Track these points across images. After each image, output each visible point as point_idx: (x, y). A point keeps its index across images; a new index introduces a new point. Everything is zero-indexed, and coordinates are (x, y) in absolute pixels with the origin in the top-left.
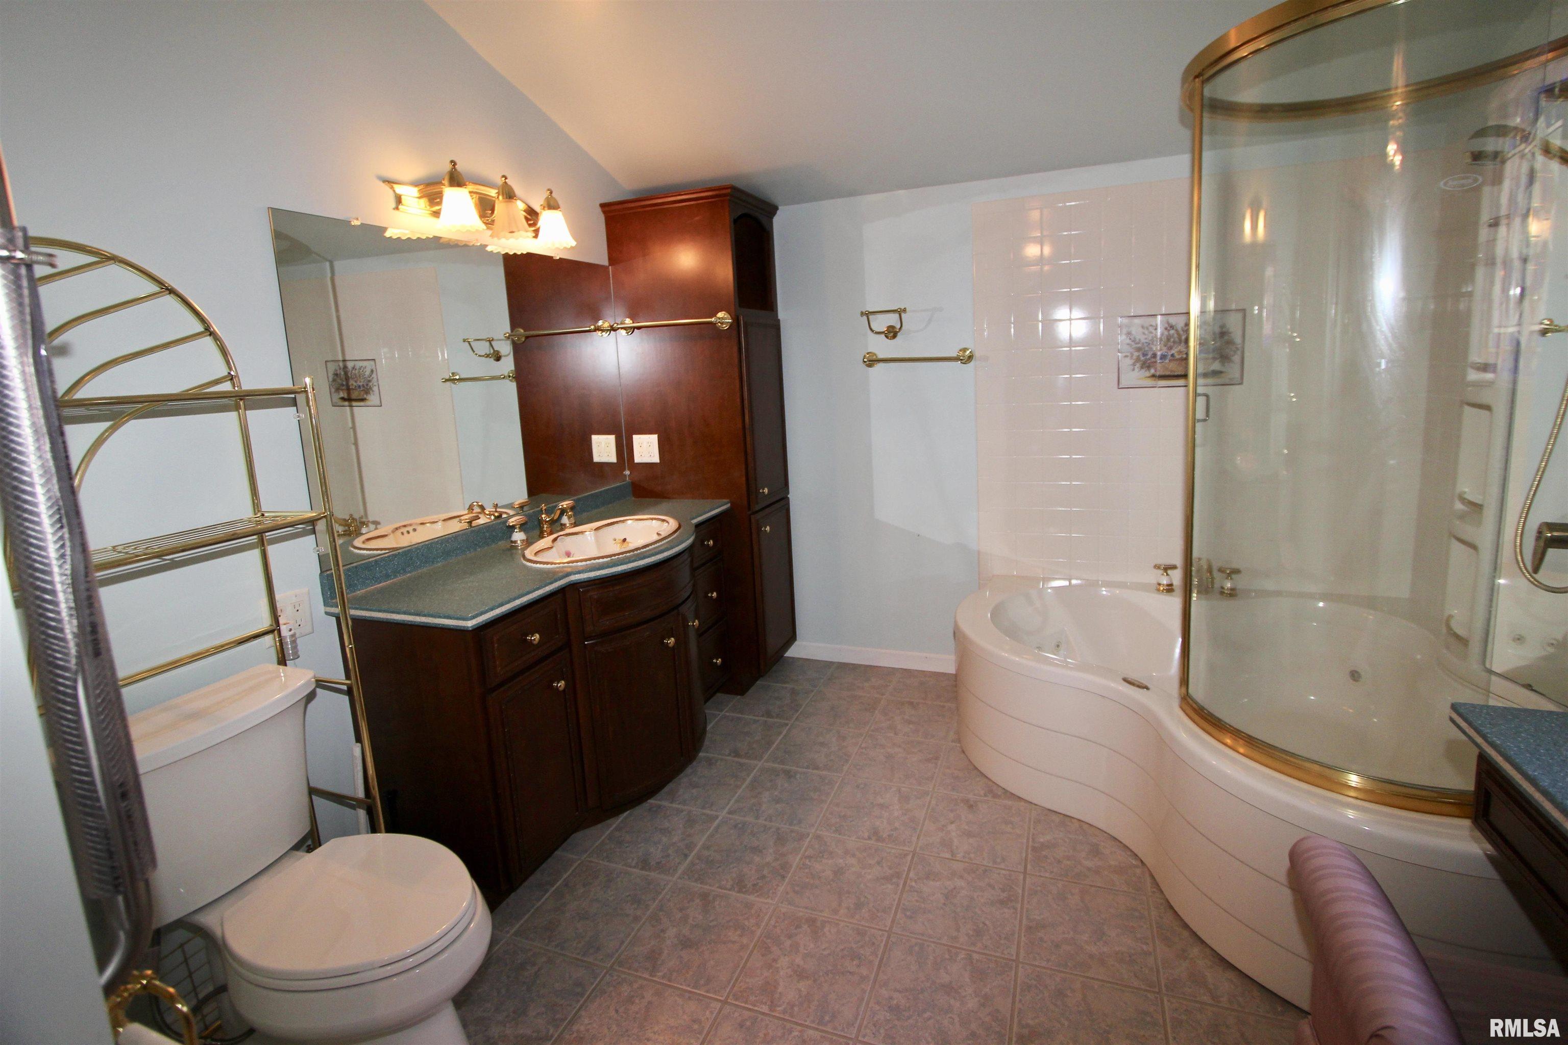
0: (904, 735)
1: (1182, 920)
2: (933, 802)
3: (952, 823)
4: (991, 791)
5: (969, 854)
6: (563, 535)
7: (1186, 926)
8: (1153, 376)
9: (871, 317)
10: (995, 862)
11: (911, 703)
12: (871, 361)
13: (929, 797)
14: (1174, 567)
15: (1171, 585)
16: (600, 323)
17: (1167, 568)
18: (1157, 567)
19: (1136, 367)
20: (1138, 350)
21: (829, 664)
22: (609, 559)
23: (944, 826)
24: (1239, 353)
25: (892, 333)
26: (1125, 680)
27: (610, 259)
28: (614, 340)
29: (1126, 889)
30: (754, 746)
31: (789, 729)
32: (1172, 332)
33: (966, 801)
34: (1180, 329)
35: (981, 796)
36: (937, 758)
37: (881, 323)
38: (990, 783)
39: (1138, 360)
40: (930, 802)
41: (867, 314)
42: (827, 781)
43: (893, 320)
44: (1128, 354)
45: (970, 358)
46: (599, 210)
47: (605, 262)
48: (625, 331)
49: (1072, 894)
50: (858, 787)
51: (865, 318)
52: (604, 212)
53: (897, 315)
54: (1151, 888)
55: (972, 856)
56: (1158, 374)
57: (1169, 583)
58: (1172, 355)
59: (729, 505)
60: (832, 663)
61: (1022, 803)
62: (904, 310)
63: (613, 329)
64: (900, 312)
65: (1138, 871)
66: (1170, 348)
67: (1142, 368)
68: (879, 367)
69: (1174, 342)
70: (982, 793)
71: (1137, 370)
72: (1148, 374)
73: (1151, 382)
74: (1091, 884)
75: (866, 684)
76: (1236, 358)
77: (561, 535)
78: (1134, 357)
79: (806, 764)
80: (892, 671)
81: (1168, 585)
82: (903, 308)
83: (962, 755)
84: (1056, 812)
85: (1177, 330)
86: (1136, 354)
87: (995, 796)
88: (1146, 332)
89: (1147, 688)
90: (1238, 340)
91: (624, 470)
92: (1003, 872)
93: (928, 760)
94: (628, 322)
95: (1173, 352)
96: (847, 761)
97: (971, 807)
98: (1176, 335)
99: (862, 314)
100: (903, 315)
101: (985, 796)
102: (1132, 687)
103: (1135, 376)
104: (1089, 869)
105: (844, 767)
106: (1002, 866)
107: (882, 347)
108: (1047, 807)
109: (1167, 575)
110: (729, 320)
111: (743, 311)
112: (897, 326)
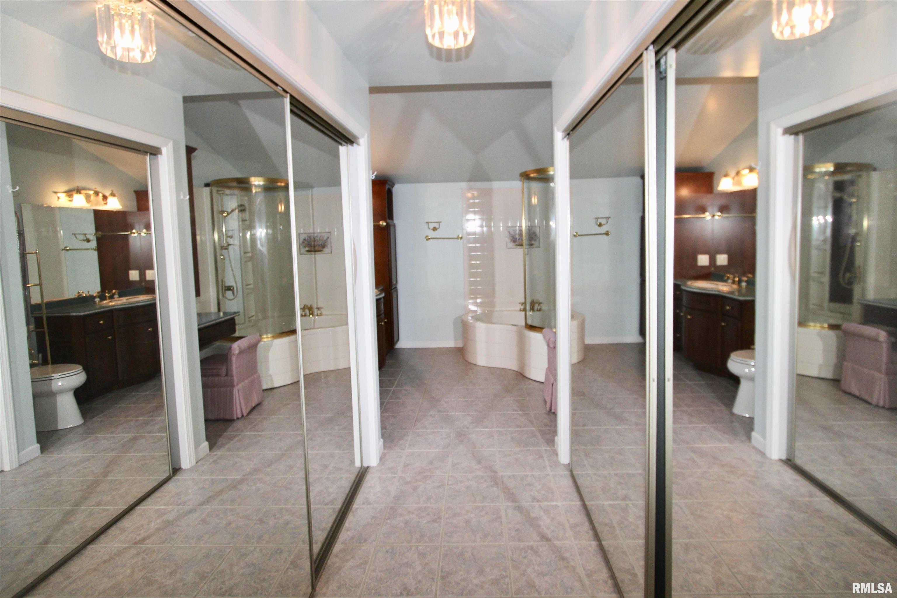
0: (446, 360)
9: (429, 224)
10: (481, 376)
12: (427, 238)
14: (525, 303)
18: (520, 303)
19: (511, 242)
23: (465, 373)
25: (435, 229)
35: (474, 367)
37: (432, 226)
43: (436, 225)
44: (509, 238)
45: (461, 238)
53: (438, 223)
56: (518, 244)
59: (383, 287)
68: (430, 240)
72: (515, 244)
73: (515, 247)
75: (428, 352)
76: (538, 240)
81: (523, 309)
82: (441, 221)
83: (466, 362)
88: (514, 232)
90: (538, 235)
92: (484, 377)
102: (514, 326)
103: (511, 245)
109: (522, 306)
110: (385, 224)
111: (389, 221)
112: (437, 227)
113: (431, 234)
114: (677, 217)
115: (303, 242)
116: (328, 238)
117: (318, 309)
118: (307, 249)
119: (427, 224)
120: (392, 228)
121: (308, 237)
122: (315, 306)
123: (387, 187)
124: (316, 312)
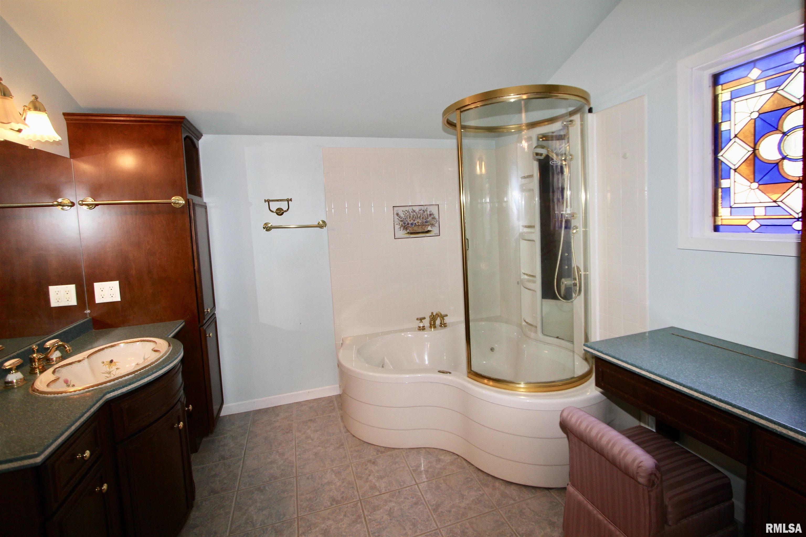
0: (317, 439)
1: (486, 473)
2: (354, 469)
3: (370, 475)
4: (378, 451)
5: (387, 488)
6: (59, 367)
7: (488, 475)
8: (408, 233)
9: (271, 203)
10: (401, 486)
11: (311, 420)
12: (268, 228)
13: (350, 468)
14: (424, 318)
15: (424, 326)
16: (60, 200)
17: (421, 319)
18: (417, 319)
19: (401, 229)
20: (402, 221)
21: (247, 414)
22: (133, 375)
23: (367, 479)
24: (438, 222)
25: (281, 212)
26: (439, 372)
27: (70, 154)
28: (76, 213)
29: (459, 471)
30: (225, 481)
31: (243, 461)
32: (414, 213)
33: (370, 461)
34: (417, 212)
35: (375, 455)
36: (342, 445)
37: (274, 205)
38: (376, 447)
39: (402, 226)
40: (352, 470)
41: (268, 201)
42: (287, 483)
43: (284, 206)
44: (398, 223)
46: (63, 117)
47: (68, 156)
48: (87, 207)
49: (441, 484)
50: (308, 478)
51: (267, 203)
52: (66, 119)
53: (287, 202)
54: (468, 465)
55: (389, 487)
56: (410, 232)
57: (423, 326)
58: (415, 224)
59: (184, 323)
60: (250, 412)
61: (396, 451)
62: (291, 200)
63: (73, 204)
64: (288, 200)
65: (459, 460)
66: (414, 221)
67: (404, 229)
68: (273, 231)
69: (415, 218)
70: (375, 453)
71: (402, 230)
72: (406, 232)
73: (407, 236)
74: (446, 475)
75: (278, 418)
76: (437, 225)
77: (57, 368)
78: (400, 225)
79: (268, 479)
80: (290, 406)
81: (422, 327)
82: (290, 198)
83: (354, 438)
84: (412, 448)
85: (416, 213)
86: (401, 223)
87: (382, 452)
88: (404, 213)
89: (450, 373)
90: (437, 217)
91: (86, 309)
92: (407, 488)
93: (339, 448)
94: (90, 200)
95: (415, 222)
96: (293, 466)
97: (374, 463)
98: (416, 215)
99: (265, 201)
100: (290, 202)
101: (377, 454)
102: (444, 374)
103: (401, 233)
104: (441, 469)
105: (293, 470)
106: (405, 486)
108: (407, 448)
109: (422, 322)
110: (182, 202)
111: (190, 196)
112: (285, 209)
113: (274, 220)
120: (199, 211)
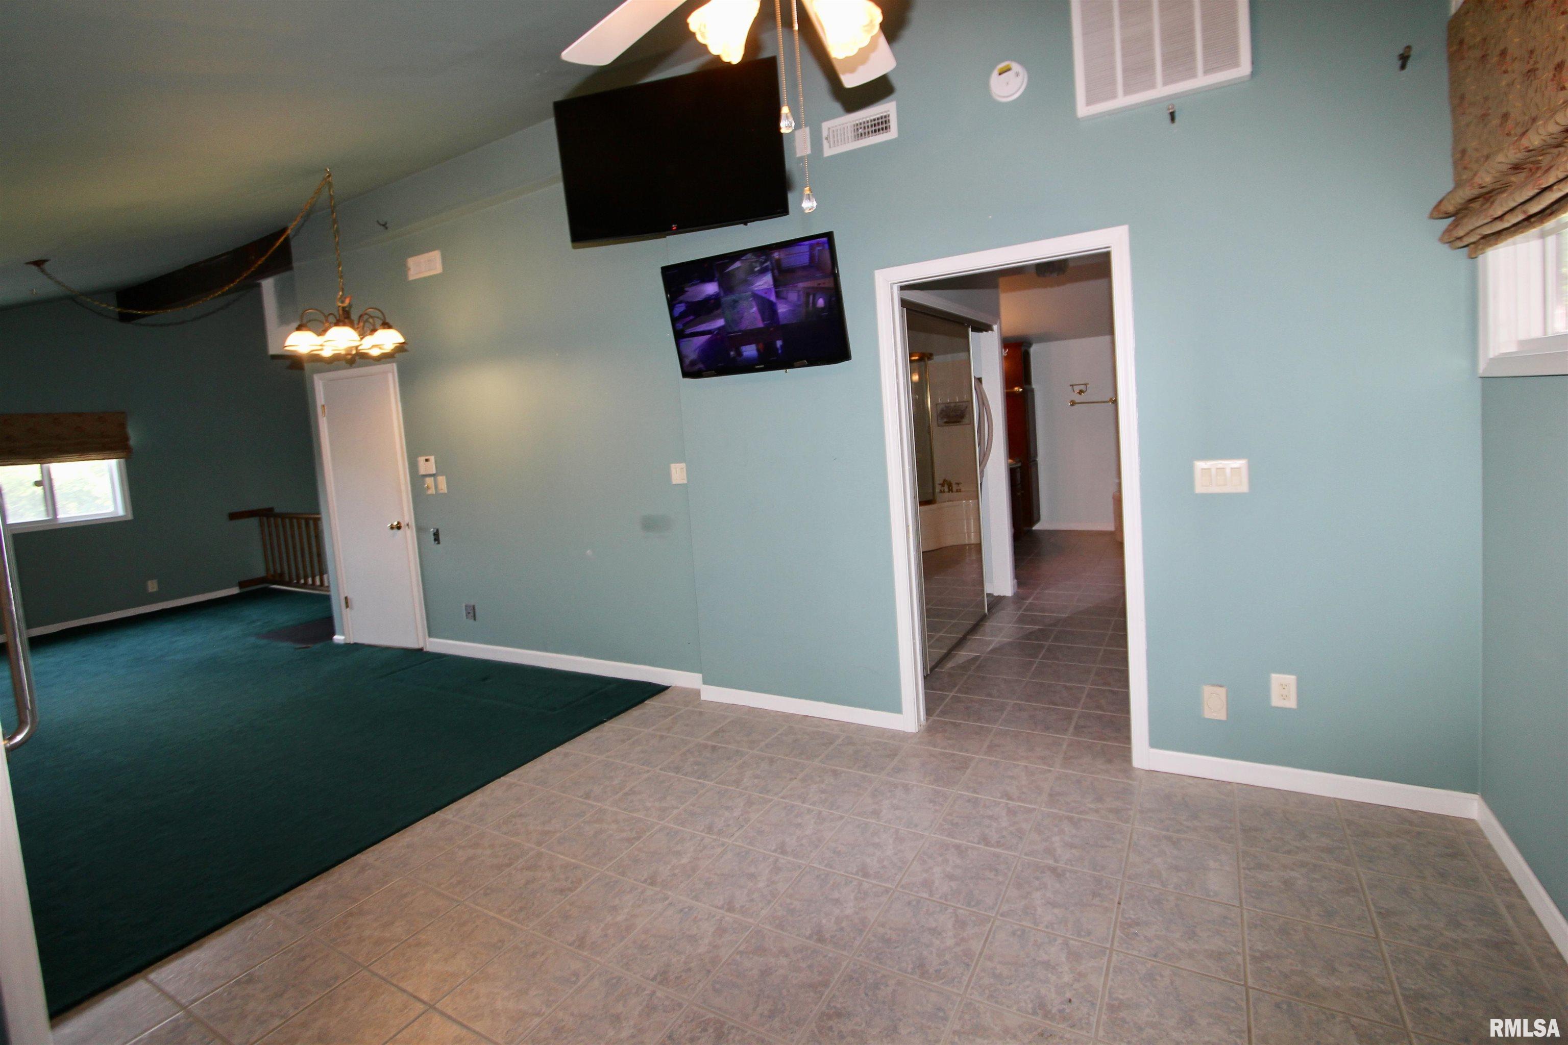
9: (1074, 387)
12: (1073, 403)
25: (1081, 392)
37: (1077, 389)
41: (1072, 386)
43: (1082, 387)
53: (1084, 386)
62: (1088, 384)
64: (1086, 385)
68: (1077, 405)
99: (1071, 385)
107: (1078, 398)
110: (1019, 390)
111: (1025, 387)
112: (1084, 390)
114: (1008, 390)
115: (941, 413)
116: (967, 407)
117: (958, 484)
118: (945, 420)
119: (1071, 387)
120: (1030, 395)
121: (946, 407)
122: (953, 482)
123: (1023, 349)
124: (955, 488)
